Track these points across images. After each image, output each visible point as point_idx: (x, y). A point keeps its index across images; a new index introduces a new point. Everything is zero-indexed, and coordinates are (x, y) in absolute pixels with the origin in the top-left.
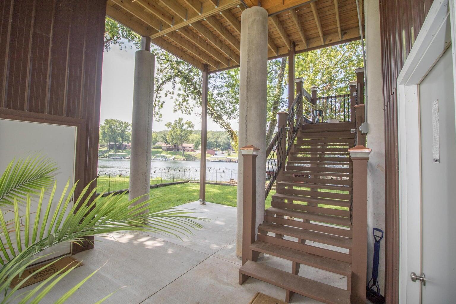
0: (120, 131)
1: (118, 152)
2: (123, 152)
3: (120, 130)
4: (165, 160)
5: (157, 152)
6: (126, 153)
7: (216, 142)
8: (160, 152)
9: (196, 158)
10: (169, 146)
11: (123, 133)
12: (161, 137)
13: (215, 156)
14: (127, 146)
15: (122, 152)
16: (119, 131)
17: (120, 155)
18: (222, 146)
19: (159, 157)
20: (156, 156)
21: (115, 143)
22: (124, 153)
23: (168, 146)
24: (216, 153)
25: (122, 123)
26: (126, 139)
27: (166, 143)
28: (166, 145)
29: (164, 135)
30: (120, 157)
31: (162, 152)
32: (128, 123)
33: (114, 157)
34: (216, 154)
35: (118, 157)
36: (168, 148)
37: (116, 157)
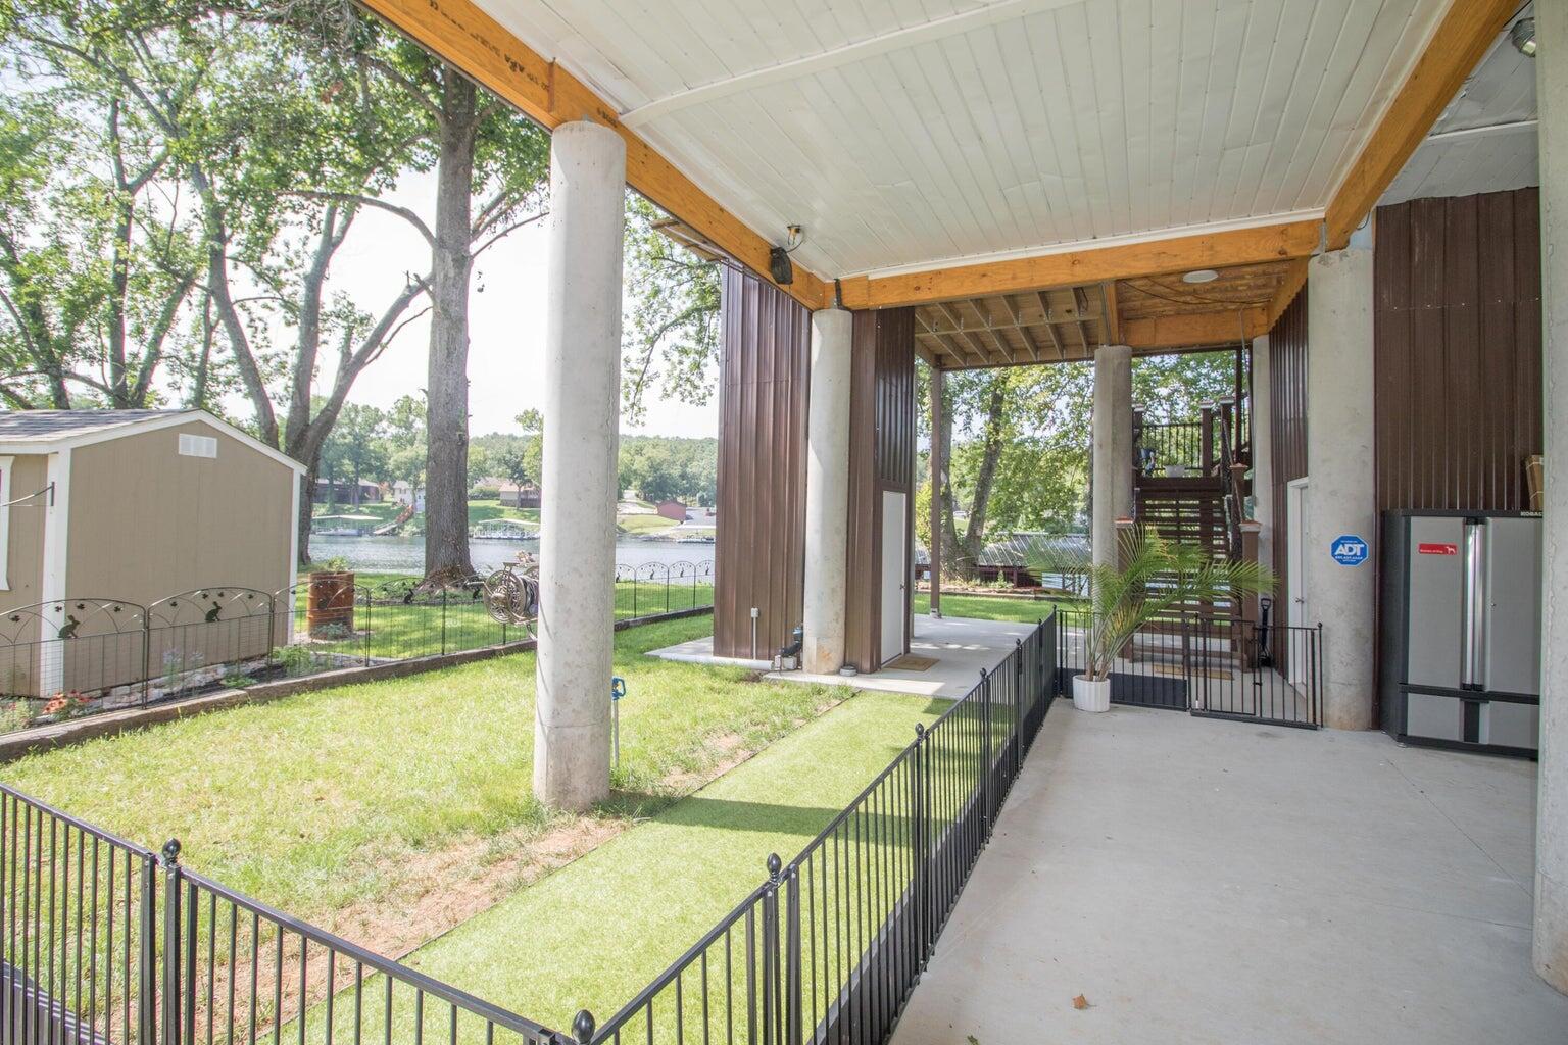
0: (350, 439)
1: (344, 512)
2: (360, 513)
3: (350, 433)
4: (521, 539)
5: (485, 513)
6: (371, 514)
7: (683, 476)
8: (497, 513)
9: (624, 531)
10: (526, 492)
11: (360, 444)
12: (499, 461)
13: (686, 525)
14: (372, 491)
15: (355, 514)
16: (344, 436)
17: (354, 521)
18: (704, 489)
19: (495, 528)
20: (485, 527)
21: (331, 482)
22: (365, 514)
23: (522, 489)
24: (688, 513)
25: (357, 412)
26: (370, 465)
27: (518, 481)
28: (515, 488)
29: (510, 453)
30: (354, 531)
31: (502, 512)
32: (376, 410)
33: (332, 531)
34: (688, 518)
35: (348, 531)
36: (523, 496)
37: (341, 530)
